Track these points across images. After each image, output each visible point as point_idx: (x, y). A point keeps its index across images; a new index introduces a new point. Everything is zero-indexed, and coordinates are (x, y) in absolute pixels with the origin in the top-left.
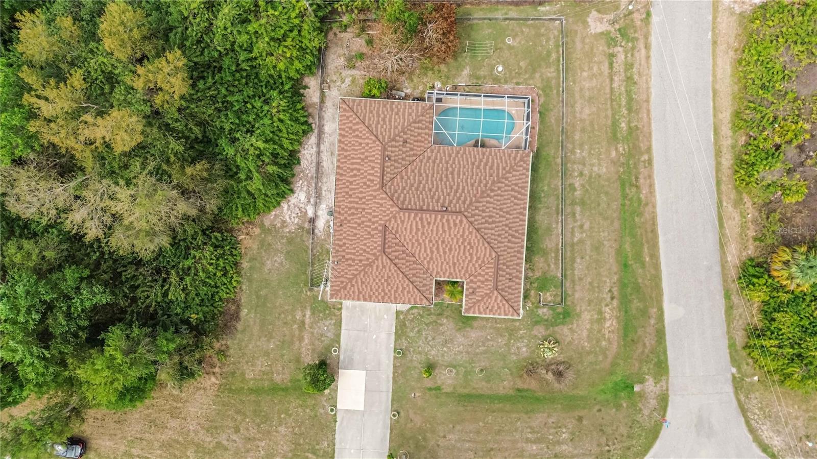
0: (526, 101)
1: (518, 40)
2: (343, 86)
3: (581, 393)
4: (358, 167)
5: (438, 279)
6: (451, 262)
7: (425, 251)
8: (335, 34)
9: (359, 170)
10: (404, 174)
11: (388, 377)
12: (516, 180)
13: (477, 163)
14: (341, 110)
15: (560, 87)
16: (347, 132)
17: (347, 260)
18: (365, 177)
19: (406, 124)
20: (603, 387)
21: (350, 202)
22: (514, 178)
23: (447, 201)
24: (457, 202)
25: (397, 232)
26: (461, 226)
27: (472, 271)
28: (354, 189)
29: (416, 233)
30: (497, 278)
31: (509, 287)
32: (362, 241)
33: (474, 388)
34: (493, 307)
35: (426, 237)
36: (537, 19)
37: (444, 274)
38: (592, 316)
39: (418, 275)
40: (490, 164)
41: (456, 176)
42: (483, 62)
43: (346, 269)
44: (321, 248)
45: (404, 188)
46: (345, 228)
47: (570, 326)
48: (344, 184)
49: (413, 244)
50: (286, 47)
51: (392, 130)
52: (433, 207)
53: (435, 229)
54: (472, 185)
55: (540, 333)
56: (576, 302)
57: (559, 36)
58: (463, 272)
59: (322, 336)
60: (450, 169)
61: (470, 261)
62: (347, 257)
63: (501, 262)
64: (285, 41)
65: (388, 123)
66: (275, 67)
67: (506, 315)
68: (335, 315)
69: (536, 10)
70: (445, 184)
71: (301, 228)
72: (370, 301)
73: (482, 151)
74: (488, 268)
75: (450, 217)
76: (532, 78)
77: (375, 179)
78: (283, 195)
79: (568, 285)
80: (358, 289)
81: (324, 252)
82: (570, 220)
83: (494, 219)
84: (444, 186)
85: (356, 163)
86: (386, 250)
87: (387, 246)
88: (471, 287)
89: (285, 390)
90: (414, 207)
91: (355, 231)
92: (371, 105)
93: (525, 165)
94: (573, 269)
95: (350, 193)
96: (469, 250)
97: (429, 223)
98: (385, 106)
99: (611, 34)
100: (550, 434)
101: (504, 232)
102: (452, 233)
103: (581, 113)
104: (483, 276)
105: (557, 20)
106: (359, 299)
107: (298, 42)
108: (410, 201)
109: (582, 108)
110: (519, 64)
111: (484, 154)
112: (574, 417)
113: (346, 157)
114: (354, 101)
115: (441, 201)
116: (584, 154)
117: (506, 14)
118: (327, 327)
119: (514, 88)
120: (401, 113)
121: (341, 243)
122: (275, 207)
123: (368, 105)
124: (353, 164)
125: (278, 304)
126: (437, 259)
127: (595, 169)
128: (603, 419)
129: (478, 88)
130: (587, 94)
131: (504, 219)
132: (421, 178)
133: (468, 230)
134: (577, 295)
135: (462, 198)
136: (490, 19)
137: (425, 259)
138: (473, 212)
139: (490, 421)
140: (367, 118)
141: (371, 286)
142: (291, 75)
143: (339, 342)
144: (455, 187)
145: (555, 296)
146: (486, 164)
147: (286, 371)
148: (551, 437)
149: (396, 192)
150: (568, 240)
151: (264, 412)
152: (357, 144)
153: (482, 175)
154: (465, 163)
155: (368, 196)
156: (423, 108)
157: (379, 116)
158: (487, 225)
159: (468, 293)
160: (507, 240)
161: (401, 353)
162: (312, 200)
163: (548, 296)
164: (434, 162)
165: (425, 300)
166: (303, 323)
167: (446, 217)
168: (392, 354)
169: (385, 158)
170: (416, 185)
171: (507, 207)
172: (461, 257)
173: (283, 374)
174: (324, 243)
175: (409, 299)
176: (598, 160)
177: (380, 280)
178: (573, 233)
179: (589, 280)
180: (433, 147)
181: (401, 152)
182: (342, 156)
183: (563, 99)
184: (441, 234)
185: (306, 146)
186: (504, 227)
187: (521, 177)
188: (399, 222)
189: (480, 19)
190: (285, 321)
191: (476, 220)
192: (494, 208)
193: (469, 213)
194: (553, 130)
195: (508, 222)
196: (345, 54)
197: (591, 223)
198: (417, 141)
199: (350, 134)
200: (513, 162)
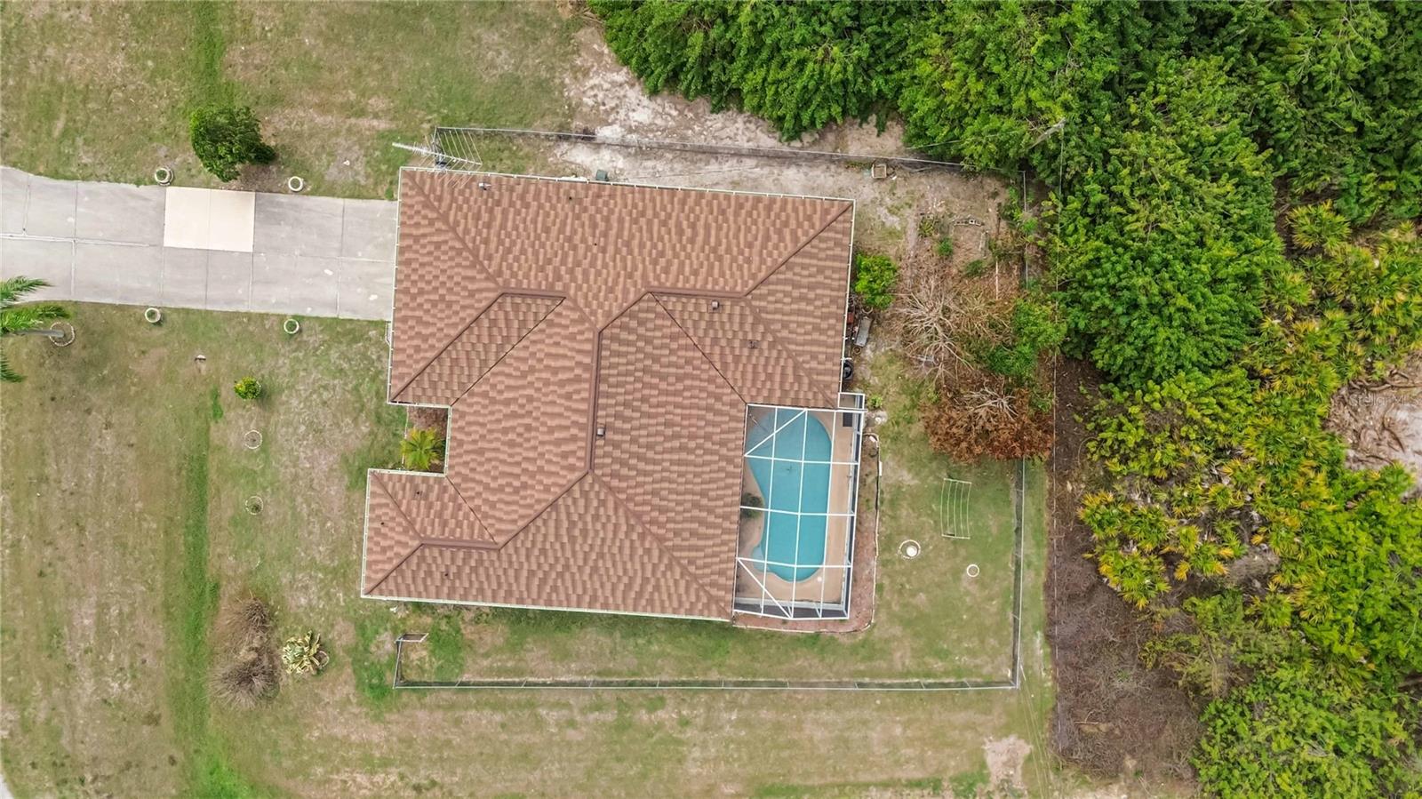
0: (841, 607)
1: (974, 589)
2: (883, 211)
3: (210, 722)
4: (700, 239)
5: (450, 416)
6: (486, 445)
7: (509, 388)
8: (995, 195)
9: (692, 241)
10: (682, 342)
11: (241, 301)
12: (668, 587)
13: (704, 502)
14: (827, 204)
15: (872, 677)
16: (778, 216)
17: (491, 211)
18: (676, 255)
19: (792, 347)
20: (224, 769)
21: (621, 221)
22: (671, 583)
23: (618, 437)
24: (615, 460)
25: (551, 324)
26: (563, 468)
27: (466, 490)
28: (650, 231)
29: (548, 367)
30: (448, 547)
31: (429, 573)
32: (533, 246)
33: (218, 490)
34: (385, 536)
35: (538, 390)
36: (1016, 631)
37: (461, 429)
38: (378, 745)
39: (457, 371)
40: (702, 530)
41: (676, 457)
42: (929, 515)
43: (470, 208)
44: (527, 156)
45: (648, 341)
46: (564, 208)
47: (354, 701)
48: (664, 208)
49: (524, 360)
50: (966, 77)
51: (778, 317)
52: (606, 407)
53: (557, 410)
54: (654, 493)
55: (340, 635)
56: (407, 712)
57: (981, 676)
58: (464, 471)
59: (330, 154)
60: (692, 444)
61: (487, 487)
62: (498, 211)
63: (485, 556)
64: (979, 77)
65: (795, 306)
66: (921, 54)
67: (369, 564)
68: (376, 184)
69: (1035, 628)
70: (657, 434)
71: (572, 112)
72: (399, 263)
73: (732, 513)
74: (471, 526)
75: (582, 444)
76: (892, 617)
77: (672, 277)
78: (642, 70)
79: (445, 695)
80: (424, 235)
81: (518, 163)
82: (585, 700)
83: (580, 540)
84: (652, 430)
85: (708, 235)
86: (509, 300)
87: (518, 300)
88: (430, 489)
89: (210, 71)
90: (604, 363)
91: (555, 230)
92: (834, 270)
93: (700, 606)
94: (478, 706)
95: (643, 221)
96: (509, 484)
97: (568, 397)
98: (833, 301)
99: (980, 785)
100: (118, 656)
101: (551, 561)
102: (547, 447)
103: (816, 722)
104: (454, 516)
105: (1014, 671)
106: (403, 236)
107: (975, 106)
108: (619, 354)
109: (825, 724)
110: (920, 590)
111: (725, 517)
112: (157, 707)
113: (723, 212)
114: (846, 233)
115: (619, 424)
116: (727, 728)
117: (1029, 565)
118: (351, 167)
119: (871, 580)
120: (816, 336)
121: (529, 197)
122: (617, 51)
123: (837, 264)
124: (707, 227)
125: (401, 55)
126: (492, 413)
127: (696, 753)
128: (155, 768)
129: (873, 503)
130: (856, 735)
131: (581, 563)
132: (672, 380)
133: (555, 484)
134: (422, 715)
135: (624, 471)
136: (1018, 530)
137: (493, 386)
138: (592, 495)
139: (145, 525)
140: (807, 261)
141: (430, 264)
142: (906, 93)
143: (314, 192)
144: (650, 454)
145: (420, 667)
146: (702, 522)
147: (253, 73)
148: (111, 658)
149: (641, 323)
150: (544, 695)
151: (160, 21)
152: (750, 238)
153: (677, 513)
154: (706, 477)
155: (634, 259)
156: (827, 386)
157: (811, 287)
158: (565, 524)
159: (418, 481)
160: (534, 567)
161: (295, 329)
162: (633, 138)
163: (419, 653)
164: (708, 409)
165: (400, 385)
166: (361, 113)
167: (583, 435)
168: (290, 312)
169: (718, 301)
170: (656, 367)
171: (607, 569)
172: (495, 468)
173: (246, 66)
174: (539, 163)
175: (403, 350)
176: (716, 758)
177: (443, 283)
178: (558, 705)
179: (457, 740)
180: (742, 406)
181: (730, 335)
182: (724, 204)
183: (847, 684)
184: (544, 424)
185: (752, 126)
186: (562, 561)
187: (675, 597)
188: (571, 330)
189: (1019, 507)
190: (366, 72)
191: (575, 501)
192: (603, 540)
193: (592, 485)
194: (780, 663)
195: (574, 569)
196: (950, 216)
197: (579, 744)
198: (755, 373)
199: (774, 224)
200: (707, 580)
